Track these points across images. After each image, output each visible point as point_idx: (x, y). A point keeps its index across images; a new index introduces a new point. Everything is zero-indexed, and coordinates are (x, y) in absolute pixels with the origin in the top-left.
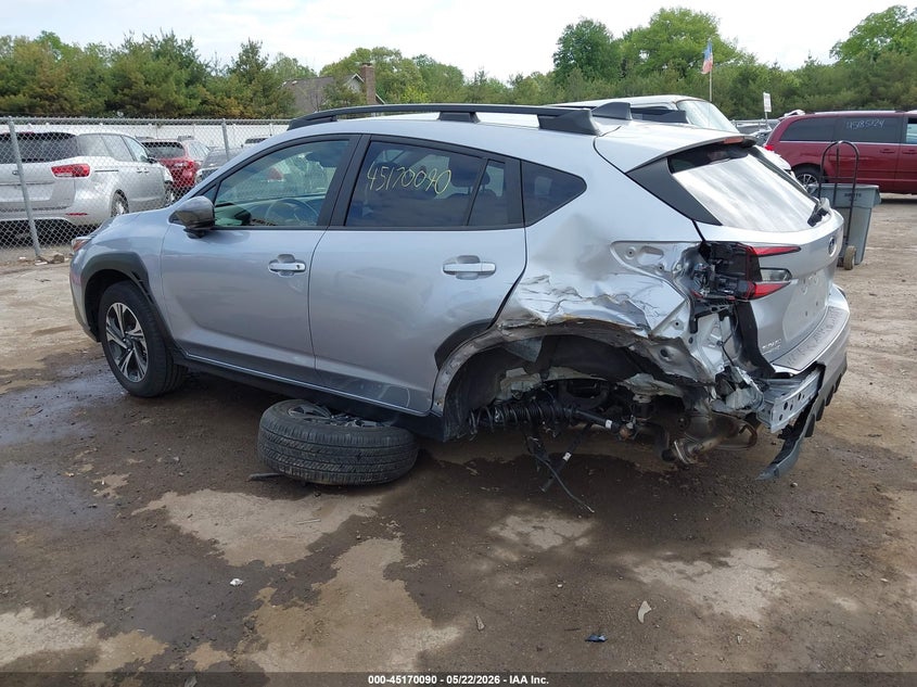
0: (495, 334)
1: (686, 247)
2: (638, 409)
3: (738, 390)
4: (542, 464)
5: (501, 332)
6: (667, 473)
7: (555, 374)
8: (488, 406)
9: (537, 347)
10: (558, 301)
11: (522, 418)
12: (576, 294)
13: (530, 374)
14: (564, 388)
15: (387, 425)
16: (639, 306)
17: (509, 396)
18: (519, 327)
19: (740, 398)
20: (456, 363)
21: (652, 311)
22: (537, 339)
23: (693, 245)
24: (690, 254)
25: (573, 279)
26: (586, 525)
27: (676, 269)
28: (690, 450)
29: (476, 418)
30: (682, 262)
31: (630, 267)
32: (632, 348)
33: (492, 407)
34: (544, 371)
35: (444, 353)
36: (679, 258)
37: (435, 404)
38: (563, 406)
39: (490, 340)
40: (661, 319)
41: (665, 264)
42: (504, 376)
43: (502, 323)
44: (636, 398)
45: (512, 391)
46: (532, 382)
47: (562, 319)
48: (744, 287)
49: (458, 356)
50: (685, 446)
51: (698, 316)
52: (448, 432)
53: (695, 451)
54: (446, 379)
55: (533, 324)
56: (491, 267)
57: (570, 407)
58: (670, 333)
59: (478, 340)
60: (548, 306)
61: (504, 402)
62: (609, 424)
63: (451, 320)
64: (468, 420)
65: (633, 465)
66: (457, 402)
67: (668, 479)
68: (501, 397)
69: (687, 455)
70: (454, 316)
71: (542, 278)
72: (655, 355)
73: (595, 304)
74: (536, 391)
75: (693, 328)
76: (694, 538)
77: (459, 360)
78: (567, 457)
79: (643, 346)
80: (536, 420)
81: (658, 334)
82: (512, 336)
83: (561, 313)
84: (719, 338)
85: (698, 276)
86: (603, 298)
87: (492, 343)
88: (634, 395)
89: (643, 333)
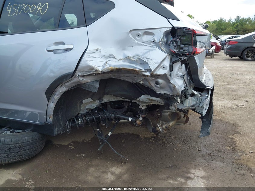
0: (75, 80)
1: (165, 30)
2: (142, 111)
3: (190, 98)
4: (102, 141)
5: (78, 79)
6: (152, 137)
7: (106, 100)
8: (75, 117)
9: (97, 85)
10: (105, 61)
11: (92, 121)
12: (114, 58)
13: (94, 101)
14: (109, 106)
15: (27, 131)
16: (145, 60)
17: (85, 111)
18: (87, 75)
19: (190, 101)
20: (56, 97)
21: (152, 62)
22: (97, 81)
23: (168, 29)
24: (167, 34)
25: (113, 50)
26: (126, 167)
27: (161, 41)
28: (164, 127)
29: (69, 123)
30: (163, 38)
31: (139, 42)
32: (141, 83)
33: (77, 117)
34: (100, 99)
35: (50, 92)
36: (162, 36)
37: (48, 118)
38: (110, 114)
39: (73, 83)
40: (156, 65)
41: (156, 39)
42: (82, 102)
43: (78, 73)
44: (141, 107)
45: (86, 109)
46: (95, 104)
47: (109, 69)
48: (191, 49)
49: (57, 93)
50: (162, 126)
51: (173, 63)
52: (56, 131)
53: (166, 127)
54: (52, 105)
55: (95, 73)
56: (71, 46)
57: (113, 114)
58: (161, 72)
59: (67, 84)
60: (101, 64)
61: (83, 114)
62: (130, 119)
63: (52, 75)
64: (66, 125)
65: (139, 135)
66: (60, 116)
67: (153, 140)
68: (82, 112)
69: (163, 129)
70: (53, 72)
71: (97, 50)
72: (153, 84)
73: (124, 62)
74: (98, 108)
75: (171, 69)
76: (172, 166)
77: (58, 95)
78: (110, 134)
79: (147, 80)
80: (98, 121)
81: (155, 73)
82: (84, 80)
83: (108, 66)
84: (182, 74)
85: (173, 43)
86: (127, 59)
87: (74, 85)
88: (139, 105)
89: (148, 74)
